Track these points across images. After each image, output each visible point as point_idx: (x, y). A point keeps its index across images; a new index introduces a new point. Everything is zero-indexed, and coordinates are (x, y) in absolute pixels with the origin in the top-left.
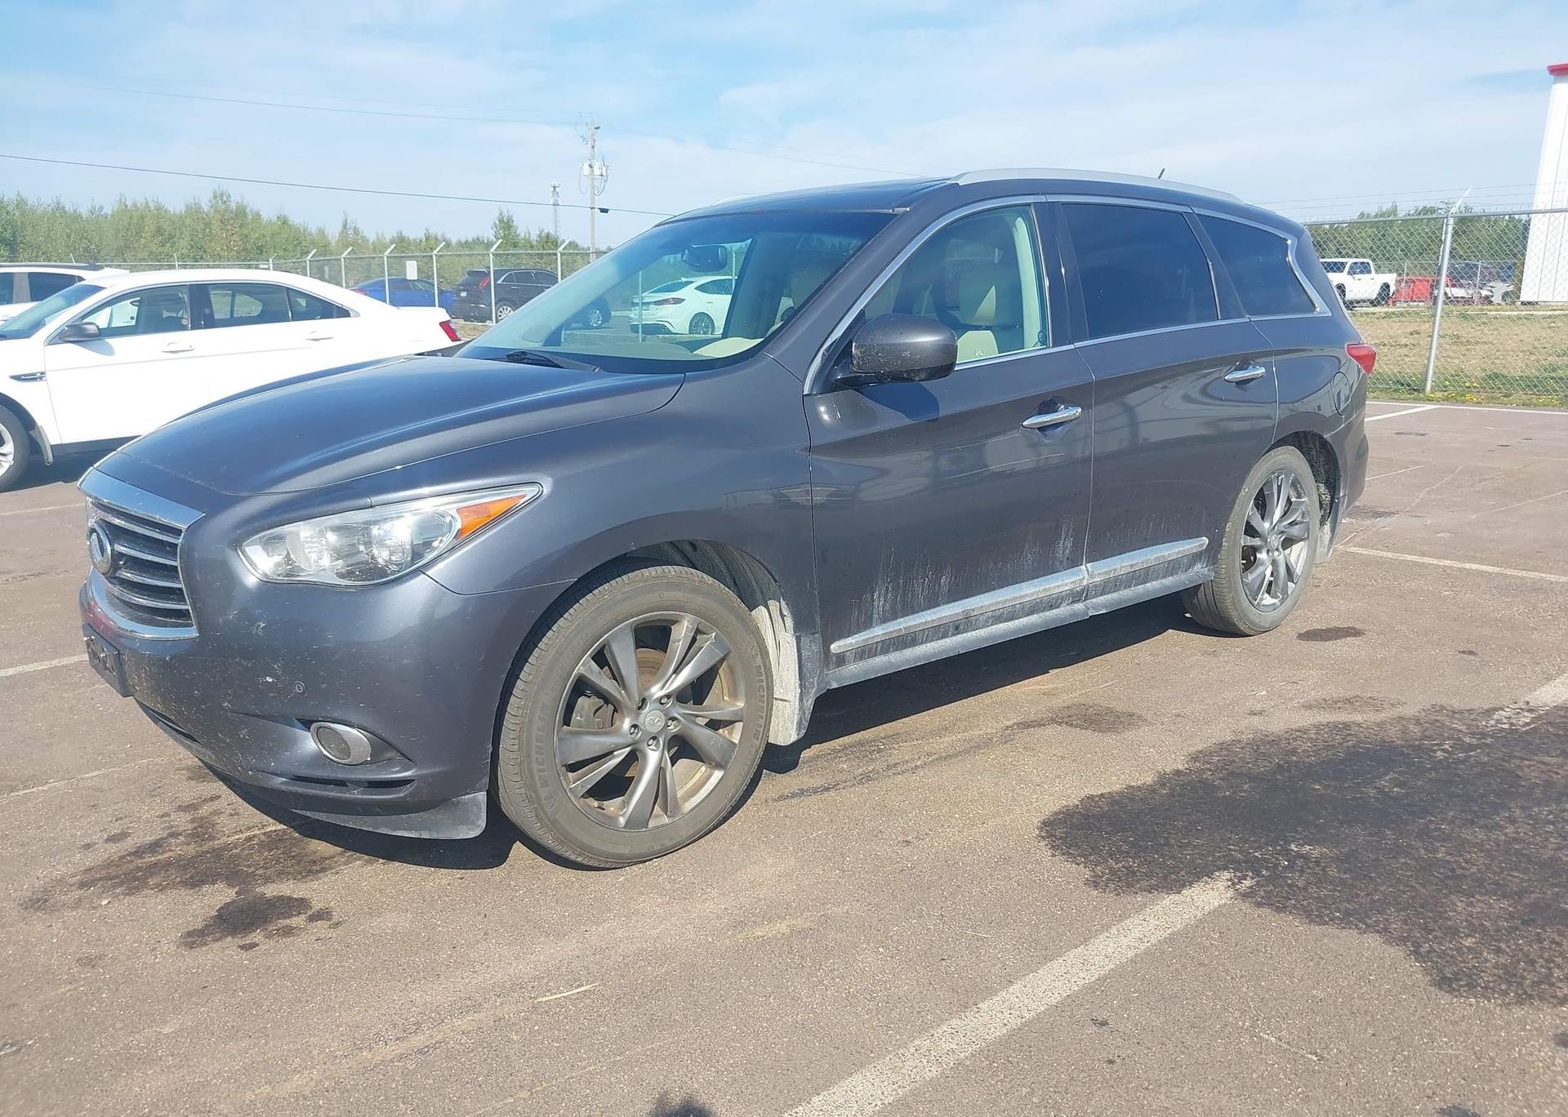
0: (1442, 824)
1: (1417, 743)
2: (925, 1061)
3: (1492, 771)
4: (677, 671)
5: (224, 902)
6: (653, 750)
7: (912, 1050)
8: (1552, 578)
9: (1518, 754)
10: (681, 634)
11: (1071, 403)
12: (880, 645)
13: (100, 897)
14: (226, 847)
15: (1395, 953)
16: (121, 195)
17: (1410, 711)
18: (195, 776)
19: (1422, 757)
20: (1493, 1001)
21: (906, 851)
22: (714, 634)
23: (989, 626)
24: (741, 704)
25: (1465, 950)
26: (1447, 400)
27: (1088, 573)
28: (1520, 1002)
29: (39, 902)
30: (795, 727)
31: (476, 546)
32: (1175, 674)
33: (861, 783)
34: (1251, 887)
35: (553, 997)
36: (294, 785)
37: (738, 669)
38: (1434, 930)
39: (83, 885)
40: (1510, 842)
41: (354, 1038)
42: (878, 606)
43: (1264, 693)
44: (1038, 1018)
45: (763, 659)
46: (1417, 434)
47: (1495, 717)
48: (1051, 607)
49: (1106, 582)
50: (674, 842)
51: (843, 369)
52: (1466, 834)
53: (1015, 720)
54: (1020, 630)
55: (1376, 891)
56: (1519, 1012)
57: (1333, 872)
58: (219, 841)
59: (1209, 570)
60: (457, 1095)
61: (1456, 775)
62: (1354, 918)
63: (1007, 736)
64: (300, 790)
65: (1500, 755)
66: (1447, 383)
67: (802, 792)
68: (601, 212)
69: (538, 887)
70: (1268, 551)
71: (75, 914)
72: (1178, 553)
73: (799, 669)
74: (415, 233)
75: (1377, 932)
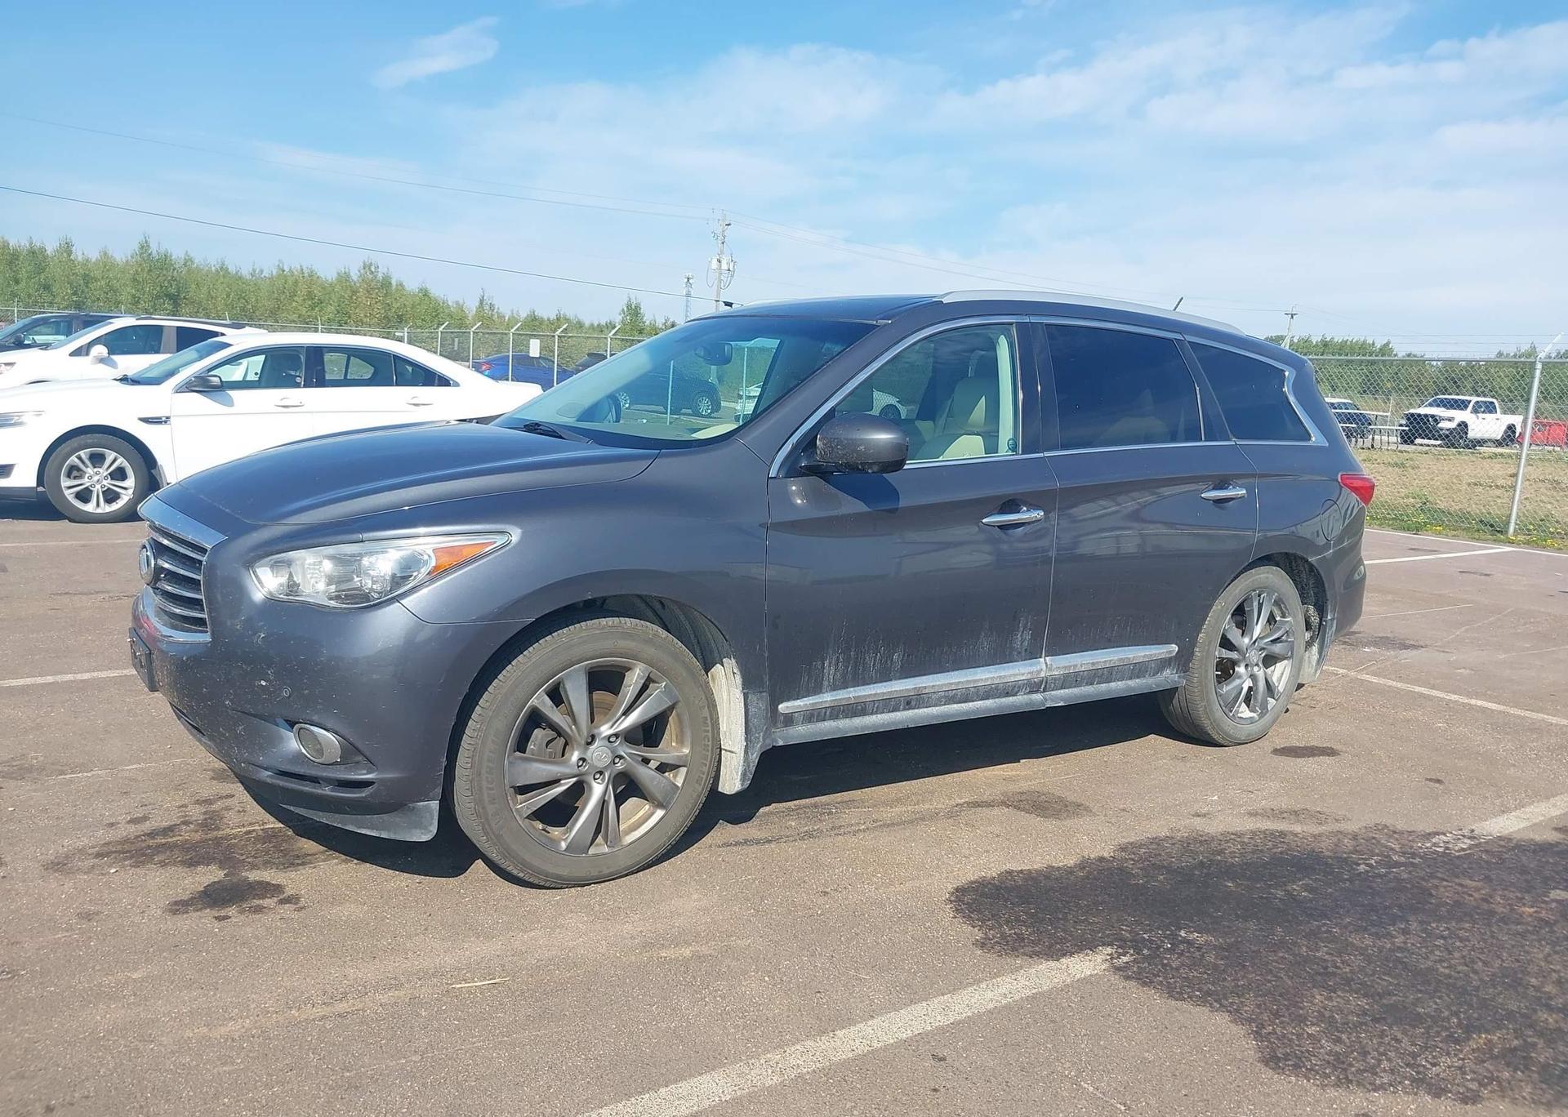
0: (1334, 928)
1: (1345, 855)
2: (770, 1071)
3: (1407, 887)
4: (626, 713)
5: (212, 881)
6: (598, 783)
7: (762, 1061)
8: (1554, 720)
9: (1439, 875)
10: (633, 680)
11: (1033, 506)
12: (829, 710)
13: (110, 866)
14: (227, 837)
15: (1238, 1030)
16: (279, 261)
17: (1352, 827)
18: (218, 776)
19: (1343, 869)
20: (1312, 1081)
21: (821, 900)
22: (664, 683)
23: (943, 705)
24: (686, 751)
25: (1305, 1036)
26: (1528, 544)
27: (1046, 666)
28: (1337, 1085)
29: (59, 866)
30: (739, 778)
31: (446, 582)
32: (1138, 774)
33: (802, 839)
34: (1127, 963)
35: (467, 985)
36: (278, 779)
37: (686, 717)
38: (1283, 1016)
39: (99, 855)
40: (1393, 951)
41: (288, 999)
42: (829, 674)
43: (1216, 798)
44: (886, 1048)
45: (710, 711)
46: (1481, 574)
47: (1434, 840)
48: (1007, 695)
49: (1066, 677)
50: (611, 870)
51: (808, 457)
52: (1355, 939)
53: (967, 800)
54: (973, 712)
55: (1243, 977)
56: (1332, 1093)
57: (1211, 958)
58: (222, 832)
59: (1179, 677)
60: (360, 1052)
61: (1369, 887)
62: (1212, 998)
63: (953, 814)
64: (281, 783)
65: (1422, 874)
66: (1531, 527)
67: (746, 842)
68: (726, 305)
69: (483, 896)
70: (1247, 665)
71: (86, 877)
72: (1144, 657)
73: (746, 723)
74: (547, 313)
75: (1230, 1012)
